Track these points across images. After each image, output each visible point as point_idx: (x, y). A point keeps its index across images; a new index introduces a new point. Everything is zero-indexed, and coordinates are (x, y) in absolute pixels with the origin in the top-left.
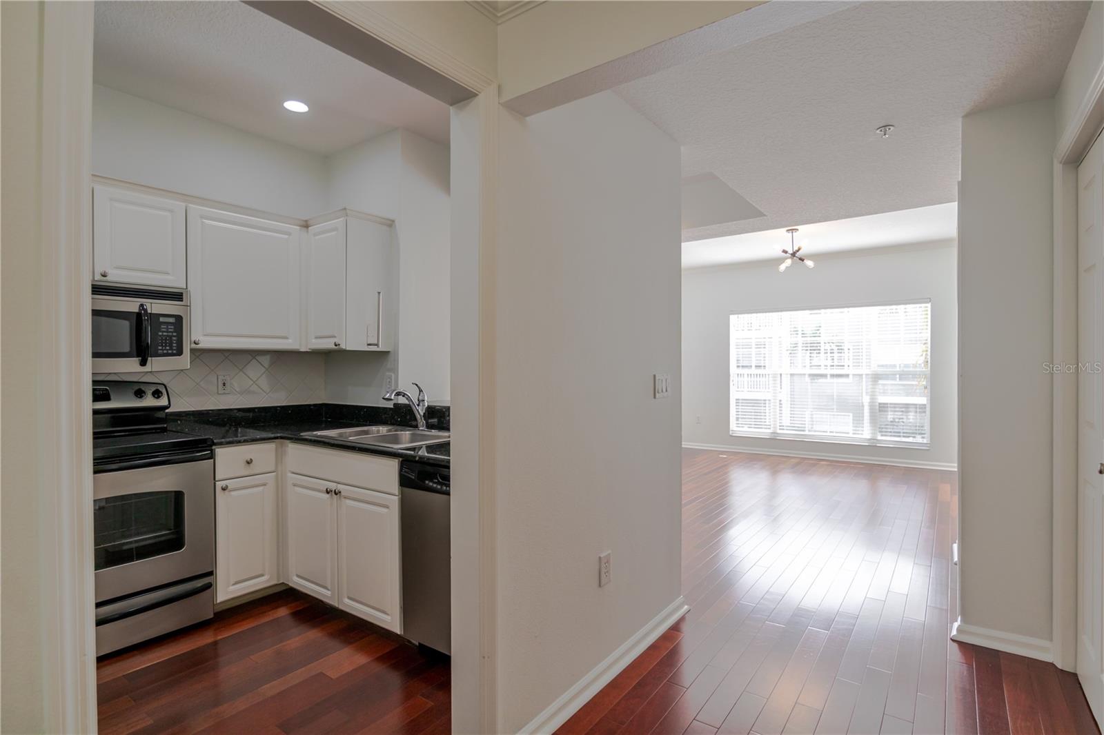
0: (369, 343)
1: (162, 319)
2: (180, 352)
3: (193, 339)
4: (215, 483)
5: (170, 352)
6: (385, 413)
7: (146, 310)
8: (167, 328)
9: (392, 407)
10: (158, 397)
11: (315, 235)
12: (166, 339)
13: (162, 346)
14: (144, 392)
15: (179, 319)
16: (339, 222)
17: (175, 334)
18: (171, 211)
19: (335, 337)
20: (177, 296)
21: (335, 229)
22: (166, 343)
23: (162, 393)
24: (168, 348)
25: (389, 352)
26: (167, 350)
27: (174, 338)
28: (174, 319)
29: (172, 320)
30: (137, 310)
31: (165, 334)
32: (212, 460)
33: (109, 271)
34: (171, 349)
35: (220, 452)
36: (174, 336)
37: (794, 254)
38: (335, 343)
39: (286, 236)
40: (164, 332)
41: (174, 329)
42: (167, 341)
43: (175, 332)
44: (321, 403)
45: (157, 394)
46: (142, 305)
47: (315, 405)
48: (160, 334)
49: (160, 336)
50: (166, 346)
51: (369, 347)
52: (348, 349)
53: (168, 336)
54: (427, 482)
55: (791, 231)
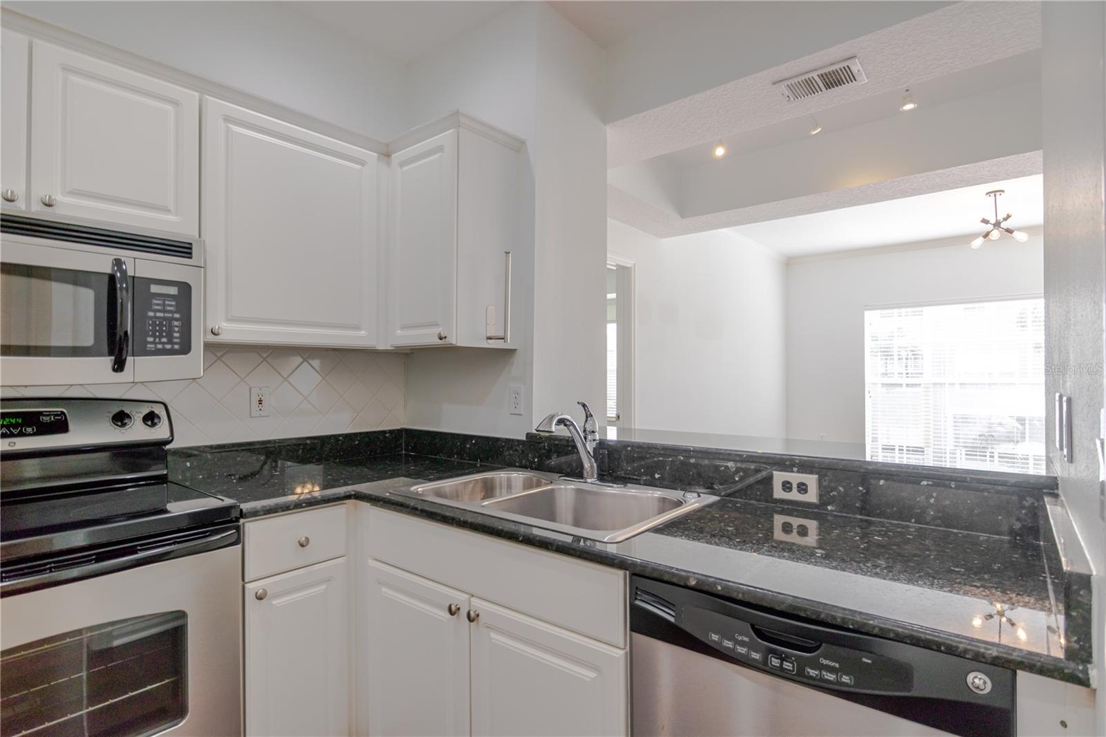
0: (489, 335)
1: (154, 289)
2: (185, 348)
3: (210, 325)
4: (244, 587)
5: (168, 347)
6: (511, 448)
7: (124, 272)
8: (164, 305)
9: (524, 438)
10: (154, 425)
11: (402, 165)
12: (161, 325)
13: (154, 336)
14: (128, 416)
15: (185, 289)
16: (445, 137)
17: (177, 316)
18: (175, 103)
19: (438, 325)
20: (182, 250)
21: (440, 149)
22: (161, 331)
23: (159, 418)
24: (164, 340)
25: (515, 350)
26: (164, 343)
27: (176, 323)
28: (176, 288)
29: (173, 291)
30: (109, 271)
31: (159, 314)
32: (240, 546)
33: (59, 197)
34: (170, 342)
35: (253, 529)
36: (177, 320)
37: (997, 225)
38: (440, 334)
39: (358, 167)
40: (159, 311)
41: (176, 306)
42: (163, 329)
43: (176, 312)
44: (398, 428)
45: (150, 419)
46: (118, 263)
47: (391, 432)
48: (151, 314)
49: (151, 318)
50: (161, 337)
51: (489, 341)
52: (458, 345)
53: (164, 318)
54: (715, 637)
55: (992, 195)
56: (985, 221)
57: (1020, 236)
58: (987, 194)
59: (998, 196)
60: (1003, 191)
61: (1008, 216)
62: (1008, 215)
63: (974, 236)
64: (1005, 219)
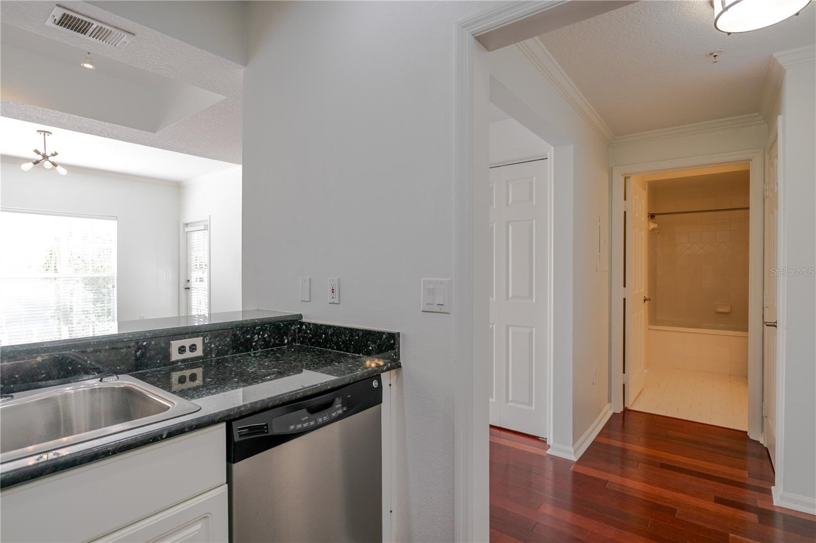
37: (46, 157)
54: (292, 427)
55: (43, 133)
56: (37, 152)
57: (61, 170)
58: (38, 131)
59: (46, 136)
60: (51, 133)
61: (56, 154)
62: (55, 152)
63: (27, 160)
64: (53, 155)
